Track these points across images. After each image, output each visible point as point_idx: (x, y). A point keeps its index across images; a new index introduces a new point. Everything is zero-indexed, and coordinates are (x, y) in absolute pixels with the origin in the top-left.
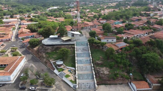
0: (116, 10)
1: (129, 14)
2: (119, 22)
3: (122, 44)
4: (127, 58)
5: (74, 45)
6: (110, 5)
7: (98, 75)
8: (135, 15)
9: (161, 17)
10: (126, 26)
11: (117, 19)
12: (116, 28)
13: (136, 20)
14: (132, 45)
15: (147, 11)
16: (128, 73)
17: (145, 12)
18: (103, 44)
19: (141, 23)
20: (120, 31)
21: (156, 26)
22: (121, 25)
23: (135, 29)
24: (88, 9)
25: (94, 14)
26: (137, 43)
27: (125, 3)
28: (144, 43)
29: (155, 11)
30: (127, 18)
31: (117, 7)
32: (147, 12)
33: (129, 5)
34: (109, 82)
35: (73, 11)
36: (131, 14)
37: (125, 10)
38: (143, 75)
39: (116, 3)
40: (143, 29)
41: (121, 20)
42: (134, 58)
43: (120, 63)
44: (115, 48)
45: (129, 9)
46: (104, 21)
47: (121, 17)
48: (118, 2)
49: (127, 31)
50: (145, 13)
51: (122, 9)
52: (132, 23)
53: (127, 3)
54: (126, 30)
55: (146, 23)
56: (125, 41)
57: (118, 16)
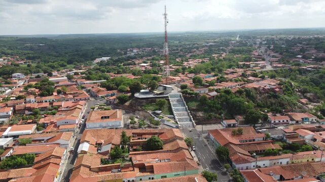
0: (205, 61)
1: (223, 66)
2: (210, 75)
3: (214, 93)
4: (218, 103)
5: (168, 97)
6: (195, 51)
7: (195, 117)
8: (230, 67)
9: (263, 68)
10: (218, 79)
11: (208, 72)
12: (207, 82)
13: (230, 73)
14: (223, 94)
15: (247, 61)
16: (220, 114)
17: (243, 63)
18: (196, 94)
19: (235, 75)
20: (212, 84)
21: (251, 78)
22: (213, 78)
23: (227, 82)
24: (162, 60)
25: (173, 67)
26: (227, 92)
27: (219, 49)
28: (234, 92)
29: (257, 61)
30: (220, 71)
31: (206, 56)
32: (246, 63)
33: (224, 51)
34: (204, 123)
35: (139, 64)
36: (226, 66)
37: (217, 61)
38: (233, 117)
39: (205, 48)
40: (236, 81)
41: (213, 74)
42: (224, 103)
43: (213, 107)
44: (208, 96)
45: (224, 58)
46: (192, 75)
47: (213, 70)
48: (207, 46)
49: (219, 84)
50: (244, 65)
51: (214, 59)
52: (226, 76)
53: (222, 49)
54: (217, 83)
55: (241, 76)
56: (216, 91)
57: (209, 68)
